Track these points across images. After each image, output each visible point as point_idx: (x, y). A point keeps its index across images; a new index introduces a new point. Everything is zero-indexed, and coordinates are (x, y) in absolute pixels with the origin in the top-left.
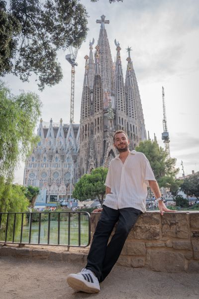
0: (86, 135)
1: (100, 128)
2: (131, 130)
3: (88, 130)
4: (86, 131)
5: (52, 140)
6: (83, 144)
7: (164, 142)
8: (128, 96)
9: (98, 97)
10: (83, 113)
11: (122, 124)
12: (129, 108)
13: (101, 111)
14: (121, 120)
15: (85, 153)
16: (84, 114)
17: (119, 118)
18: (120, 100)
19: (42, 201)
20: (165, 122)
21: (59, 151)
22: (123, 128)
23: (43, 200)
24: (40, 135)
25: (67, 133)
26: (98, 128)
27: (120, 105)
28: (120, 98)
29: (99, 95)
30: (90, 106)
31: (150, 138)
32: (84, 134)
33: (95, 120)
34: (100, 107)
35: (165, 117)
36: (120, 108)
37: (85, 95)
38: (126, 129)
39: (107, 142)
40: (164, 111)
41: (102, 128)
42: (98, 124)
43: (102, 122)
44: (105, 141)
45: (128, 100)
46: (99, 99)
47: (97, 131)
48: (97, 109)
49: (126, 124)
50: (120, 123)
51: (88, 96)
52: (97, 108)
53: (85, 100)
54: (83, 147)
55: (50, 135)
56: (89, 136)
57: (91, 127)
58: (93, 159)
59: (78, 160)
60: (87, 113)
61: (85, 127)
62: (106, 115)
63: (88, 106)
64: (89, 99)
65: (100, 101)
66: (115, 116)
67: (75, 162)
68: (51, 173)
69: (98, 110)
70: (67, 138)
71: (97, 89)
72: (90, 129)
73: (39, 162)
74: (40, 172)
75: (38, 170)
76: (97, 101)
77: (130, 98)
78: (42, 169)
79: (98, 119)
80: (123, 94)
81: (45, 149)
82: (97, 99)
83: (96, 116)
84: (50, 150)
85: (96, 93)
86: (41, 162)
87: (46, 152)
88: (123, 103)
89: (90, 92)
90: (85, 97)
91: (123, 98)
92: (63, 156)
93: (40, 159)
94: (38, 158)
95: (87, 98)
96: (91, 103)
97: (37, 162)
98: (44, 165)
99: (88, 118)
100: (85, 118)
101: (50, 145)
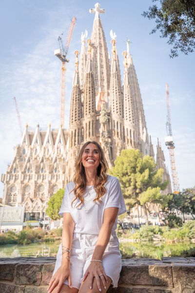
0: (75, 141)
1: (91, 134)
2: (128, 135)
3: (78, 136)
4: (75, 136)
5: (38, 148)
6: (71, 152)
7: (168, 148)
8: (124, 96)
9: (90, 98)
10: (72, 116)
11: (118, 128)
12: (125, 109)
13: (92, 114)
14: (116, 124)
16: (74, 118)
17: (114, 121)
18: (115, 101)
19: (19, 220)
20: (170, 125)
21: (44, 160)
22: (118, 133)
23: (20, 218)
24: (25, 142)
25: (56, 138)
26: (89, 133)
27: (115, 107)
28: (115, 96)
29: (91, 96)
30: (80, 109)
31: (152, 144)
32: (73, 140)
33: (86, 124)
34: (91, 110)
35: (169, 119)
36: (115, 110)
37: (75, 96)
38: (122, 134)
40: (169, 112)
41: (94, 134)
42: (90, 128)
43: (94, 126)
45: (124, 101)
46: (91, 100)
47: (88, 137)
48: (88, 112)
49: (122, 128)
50: (115, 127)
51: (77, 96)
52: (88, 110)
53: (74, 101)
54: (71, 155)
55: (37, 142)
56: (78, 143)
59: (67, 172)
60: (77, 116)
61: (74, 132)
62: (98, 117)
63: (77, 108)
64: (80, 100)
65: (91, 102)
66: (109, 119)
67: (64, 173)
68: (36, 186)
69: (90, 112)
70: (56, 146)
71: (88, 89)
72: (80, 134)
73: (22, 173)
74: (23, 185)
75: (20, 182)
76: (88, 103)
77: (127, 98)
78: (26, 181)
79: (90, 122)
80: (118, 94)
81: (29, 158)
82: (88, 100)
83: (87, 119)
84: (36, 159)
85: (88, 93)
86: (24, 173)
87: (31, 162)
88: (118, 105)
89: (80, 92)
90: (75, 98)
91: (118, 98)
92: (50, 166)
93: (23, 170)
94: (21, 169)
95: (77, 99)
96: (81, 105)
97: (20, 173)
98: (28, 177)
99: (78, 122)
100: (74, 123)
101: (35, 154)
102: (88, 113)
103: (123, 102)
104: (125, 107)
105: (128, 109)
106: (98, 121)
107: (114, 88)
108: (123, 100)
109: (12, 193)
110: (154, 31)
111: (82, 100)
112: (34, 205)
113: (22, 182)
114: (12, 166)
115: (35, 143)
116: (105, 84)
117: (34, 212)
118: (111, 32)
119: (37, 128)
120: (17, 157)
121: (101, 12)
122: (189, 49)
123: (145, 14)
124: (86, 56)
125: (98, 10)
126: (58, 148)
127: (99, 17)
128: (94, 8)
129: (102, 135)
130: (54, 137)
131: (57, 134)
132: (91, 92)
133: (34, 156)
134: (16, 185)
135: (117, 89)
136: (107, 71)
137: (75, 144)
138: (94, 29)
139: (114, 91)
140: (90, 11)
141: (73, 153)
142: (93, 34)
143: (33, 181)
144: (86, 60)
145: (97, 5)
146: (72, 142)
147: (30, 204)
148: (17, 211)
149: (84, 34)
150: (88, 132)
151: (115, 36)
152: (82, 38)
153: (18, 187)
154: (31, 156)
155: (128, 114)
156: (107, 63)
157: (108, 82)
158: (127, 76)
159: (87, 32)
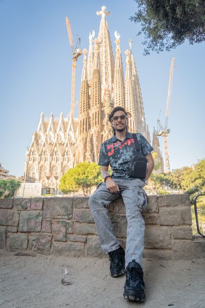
1: (97, 123)
3: (86, 124)
4: (84, 125)
5: (52, 134)
6: (80, 138)
8: (126, 89)
10: (81, 107)
12: (126, 101)
13: (98, 105)
15: (82, 146)
16: (82, 109)
18: (118, 95)
21: (58, 145)
23: (38, 192)
24: (41, 129)
25: (67, 127)
26: (96, 122)
27: (118, 98)
28: (118, 90)
29: (97, 90)
30: (88, 101)
31: (149, 132)
32: (82, 128)
33: (93, 114)
34: (97, 101)
36: (118, 102)
37: (83, 90)
39: (104, 136)
41: (100, 123)
42: (96, 118)
43: (100, 116)
44: (102, 136)
45: (126, 94)
46: (97, 93)
47: (94, 125)
51: (85, 90)
52: (94, 102)
53: (83, 94)
54: (80, 141)
55: (51, 129)
56: (86, 130)
57: (89, 122)
58: (90, 153)
59: (77, 155)
60: (85, 107)
61: (82, 121)
62: (103, 109)
63: (85, 100)
64: (88, 93)
65: (97, 95)
67: (74, 156)
68: (50, 166)
69: (96, 104)
70: (67, 133)
71: (95, 83)
72: (88, 123)
73: (39, 155)
74: (40, 165)
75: (37, 163)
76: (95, 96)
77: (128, 92)
78: (42, 162)
79: (96, 113)
80: (120, 88)
81: (45, 143)
82: (95, 94)
83: (94, 110)
84: (50, 144)
85: (95, 87)
86: (40, 155)
87: (46, 146)
88: (121, 98)
89: (88, 86)
90: (83, 92)
91: (121, 92)
92: (62, 150)
93: (40, 153)
94: (38, 152)
95: (85, 92)
96: (89, 97)
97: (38, 155)
98: (44, 159)
99: (86, 112)
100: (83, 113)
101: (50, 139)
102: (94, 104)
103: (124, 96)
104: (126, 99)
105: (129, 101)
106: (103, 112)
107: (118, 83)
108: (124, 94)
109: (31, 172)
110: (140, 33)
111: (90, 93)
112: (50, 181)
113: (39, 163)
114: (31, 150)
115: (49, 130)
116: (110, 80)
117: (50, 187)
118: (116, 32)
119: (51, 117)
120: (35, 143)
121: (106, 14)
122: (160, 49)
123: (132, 18)
124: (93, 54)
125: (105, 12)
126: (69, 135)
127: (105, 19)
128: (101, 10)
129: (107, 124)
130: (66, 125)
131: (68, 123)
132: (97, 86)
133: (49, 142)
134: (34, 165)
135: (120, 83)
136: (112, 68)
137: (83, 132)
138: (100, 30)
139: (118, 85)
140: (97, 13)
141: (81, 139)
142: (99, 34)
143: (48, 162)
144: (93, 58)
145: (103, 8)
146: (81, 130)
147: (46, 181)
148: (36, 187)
149: (91, 34)
150: (94, 122)
151: (119, 36)
152: (90, 38)
153: (36, 167)
154: (47, 141)
155: (129, 106)
156: (111, 61)
157: (113, 77)
158: (129, 73)
159: (94, 32)
